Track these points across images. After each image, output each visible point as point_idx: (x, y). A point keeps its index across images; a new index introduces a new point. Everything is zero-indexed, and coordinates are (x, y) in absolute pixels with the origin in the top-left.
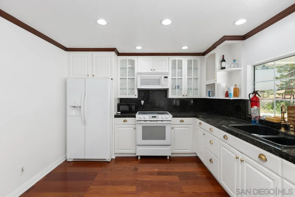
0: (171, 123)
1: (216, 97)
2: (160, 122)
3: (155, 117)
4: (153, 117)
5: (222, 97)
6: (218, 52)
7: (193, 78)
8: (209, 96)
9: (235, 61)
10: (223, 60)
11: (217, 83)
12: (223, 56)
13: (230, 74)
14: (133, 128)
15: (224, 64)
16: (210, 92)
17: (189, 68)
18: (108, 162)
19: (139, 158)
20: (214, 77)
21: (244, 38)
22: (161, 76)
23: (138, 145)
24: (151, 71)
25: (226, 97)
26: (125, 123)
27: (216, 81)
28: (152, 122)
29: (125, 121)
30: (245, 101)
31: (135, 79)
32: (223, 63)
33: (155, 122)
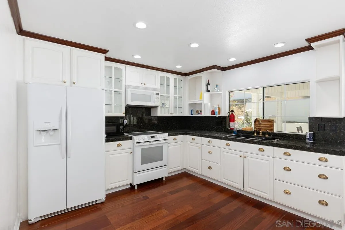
0: (168, 142)
1: (203, 115)
2: (158, 142)
3: (154, 137)
4: (152, 137)
5: (209, 114)
6: (204, 76)
7: (178, 97)
8: (192, 114)
9: (217, 86)
10: (208, 84)
11: (204, 102)
12: (208, 80)
13: (211, 96)
14: (128, 153)
15: (209, 88)
16: (193, 111)
17: (175, 87)
18: (102, 203)
19: (136, 187)
20: (201, 97)
21: (224, 69)
22: (152, 92)
23: (136, 172)
24: (141, 85)
25: (212, 114)
26: (119, 148)
27: (203, 101)
28: (151, 143)
29: (119, 146)
30: (225, 118)
31: (123, 94)
32: (209, 86)
33: (154, 143)
